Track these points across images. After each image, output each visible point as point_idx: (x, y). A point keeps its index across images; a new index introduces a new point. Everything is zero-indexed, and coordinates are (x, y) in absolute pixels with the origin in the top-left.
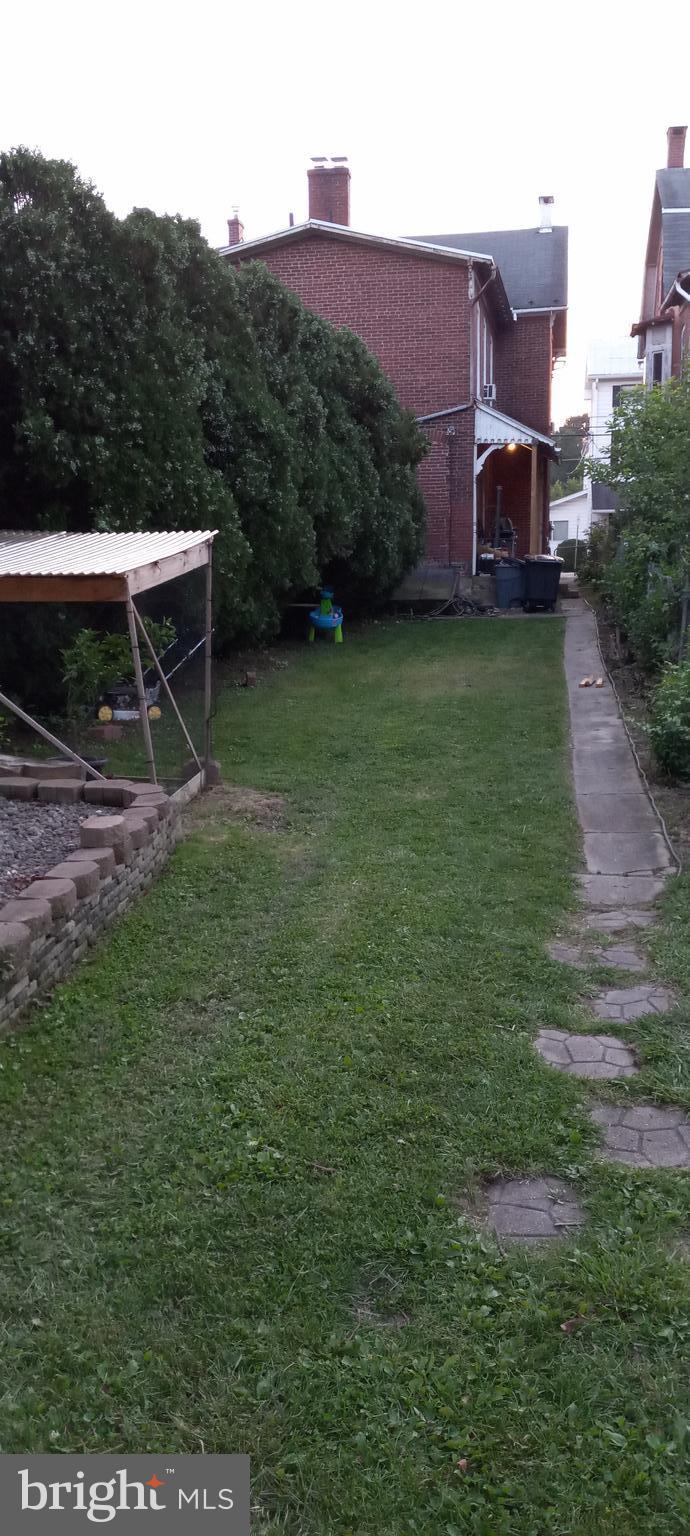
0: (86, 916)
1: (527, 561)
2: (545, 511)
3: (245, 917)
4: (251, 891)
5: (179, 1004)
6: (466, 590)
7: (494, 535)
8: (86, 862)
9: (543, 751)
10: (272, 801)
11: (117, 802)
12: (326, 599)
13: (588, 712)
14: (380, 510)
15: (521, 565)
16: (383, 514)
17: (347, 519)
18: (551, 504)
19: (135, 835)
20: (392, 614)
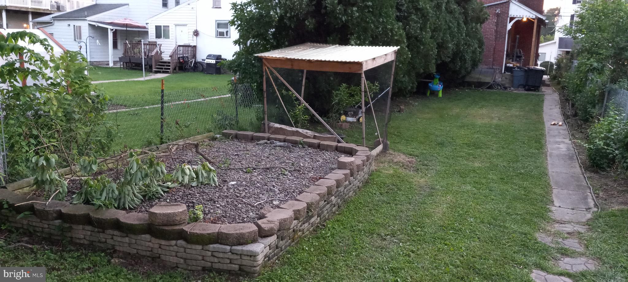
0: (338, 196)
1: (529, 68)
2: (537, 48)
3: (401, 205)
4: (403, 195)
5: (375, 235)
6: (499, 79)
7: (513, 56)
8: (339, 174)
9: (534, 151)
10: (410, 160)
11: (350, 152)
12: (437, 78)
13: (554, 136)
14: (465, 42)
15: (526, 71)
16: (466, 44)
17: (450, 45)
18: (540, 45)
19: (358, 166)
20: (464, 87)
